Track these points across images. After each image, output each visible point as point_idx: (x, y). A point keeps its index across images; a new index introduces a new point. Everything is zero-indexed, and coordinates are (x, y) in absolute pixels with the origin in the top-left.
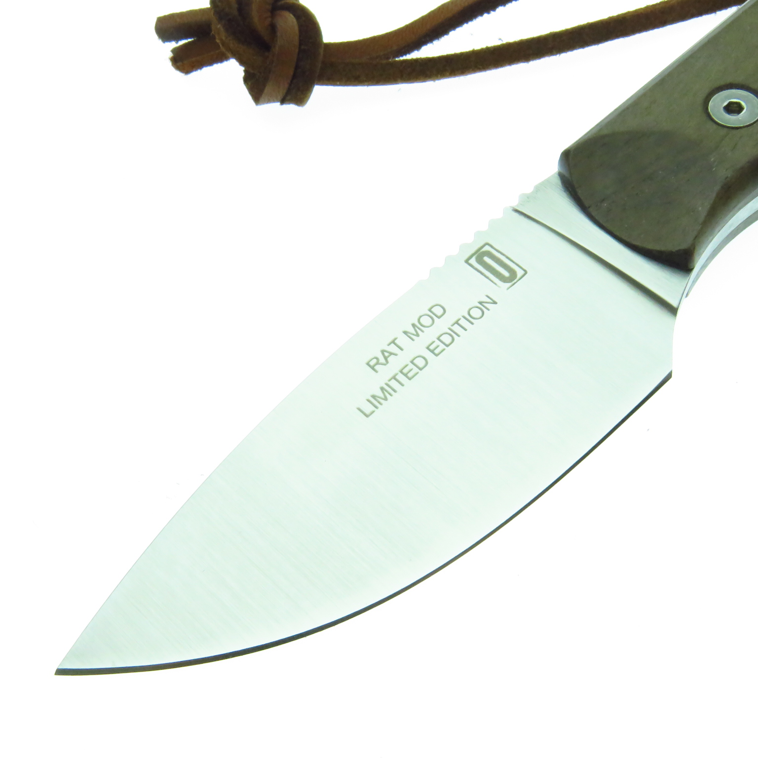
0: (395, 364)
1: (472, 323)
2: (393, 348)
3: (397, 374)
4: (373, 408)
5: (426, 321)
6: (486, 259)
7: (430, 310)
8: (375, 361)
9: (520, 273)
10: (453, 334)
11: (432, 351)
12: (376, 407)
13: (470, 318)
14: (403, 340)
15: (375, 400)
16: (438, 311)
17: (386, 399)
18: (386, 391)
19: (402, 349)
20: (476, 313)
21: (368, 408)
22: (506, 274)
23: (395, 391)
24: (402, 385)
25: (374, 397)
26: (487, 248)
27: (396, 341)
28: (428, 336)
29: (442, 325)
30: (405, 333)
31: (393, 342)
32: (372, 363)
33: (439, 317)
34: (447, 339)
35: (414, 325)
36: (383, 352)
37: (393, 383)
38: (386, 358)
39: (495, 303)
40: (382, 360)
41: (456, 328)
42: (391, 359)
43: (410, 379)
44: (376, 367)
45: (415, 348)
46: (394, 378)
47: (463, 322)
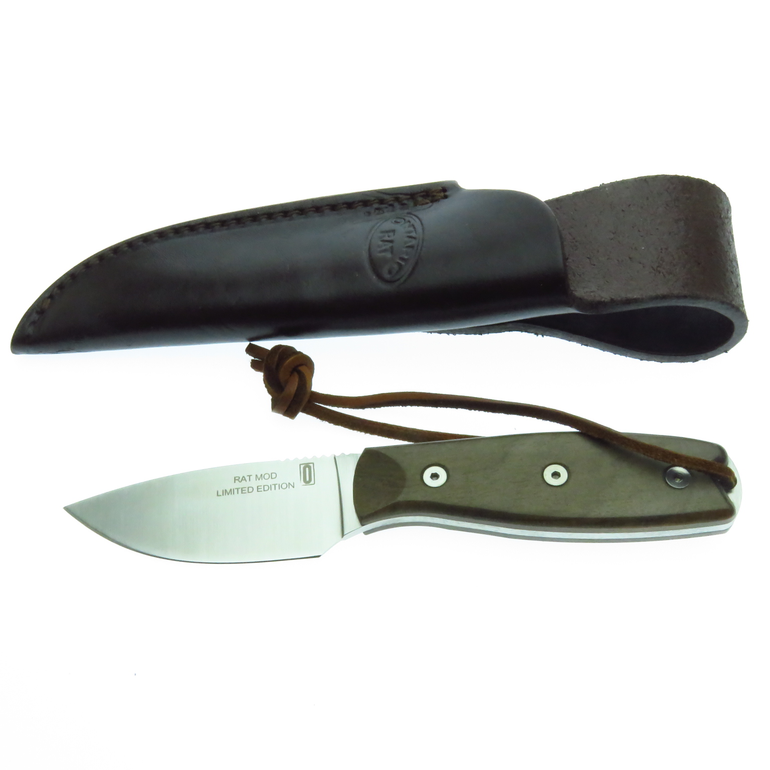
0: (243, 484)
1: (279, 489)
2: (247, 478)
3: (240, 488)
4: (222, 494)
5: (267, 476)
6: (307, 469)
7: (271, 474)
8: (238, 478)
9: (312, 482)
10: (270, 488)
11: (258, 489)
12: (223, 495)
13: (280, 487)
14: (253, 478)
15: (225, 492)
16: (274, 476)
17: (228, 494)
18: (231, 492)
19: (250, 480)
20: (284, 486)
21: (220, 493)
22: (308, 479)
23: (234, 493)
24: (238, 493)
25: (226, 490)
26: (312, 465)
27: (251, 477)
28: (262, 482)
29: (270, 482)
30: (256, 476)
31: (250, 476)
32: (236, 478)
33: (272, 478)
34: (266, 488)
35: (261, 475)
36: (243, 477)
37: (236, 491)
38: (242, 480)
39: (294, 487)
40: (240, 480)
41: (273, 487)
42: (244, 482)
43: (242, 493)
44: (236, 481)
45: (254, 483)
46: (238, 489)
47: (277, 486)
